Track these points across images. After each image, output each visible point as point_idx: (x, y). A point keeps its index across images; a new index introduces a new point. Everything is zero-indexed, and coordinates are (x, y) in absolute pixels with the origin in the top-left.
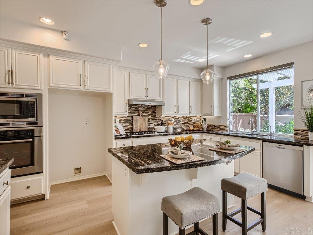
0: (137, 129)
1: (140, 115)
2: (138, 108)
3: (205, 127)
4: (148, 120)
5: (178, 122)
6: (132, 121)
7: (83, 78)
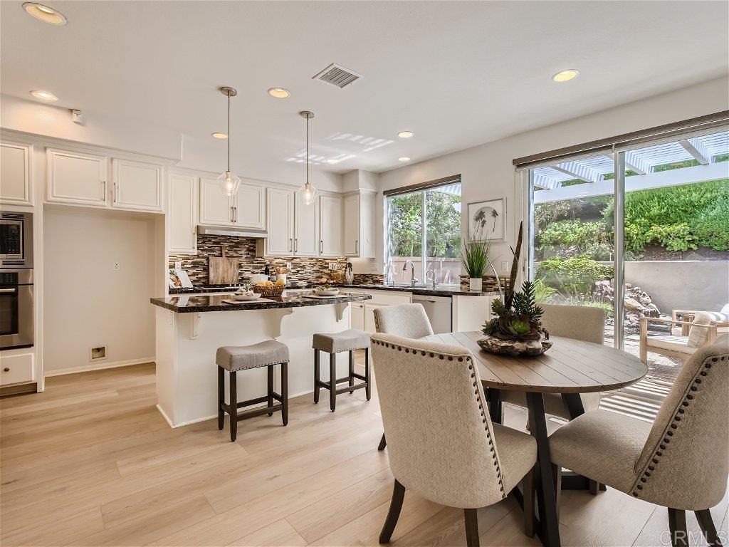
0: (217, 280)
1: (224, 255)
2: (219, 243)
3: (350, 278)
4: (240, 264)
5: (299, 269)
6: (208, 266)
7: (110, 189)
